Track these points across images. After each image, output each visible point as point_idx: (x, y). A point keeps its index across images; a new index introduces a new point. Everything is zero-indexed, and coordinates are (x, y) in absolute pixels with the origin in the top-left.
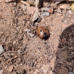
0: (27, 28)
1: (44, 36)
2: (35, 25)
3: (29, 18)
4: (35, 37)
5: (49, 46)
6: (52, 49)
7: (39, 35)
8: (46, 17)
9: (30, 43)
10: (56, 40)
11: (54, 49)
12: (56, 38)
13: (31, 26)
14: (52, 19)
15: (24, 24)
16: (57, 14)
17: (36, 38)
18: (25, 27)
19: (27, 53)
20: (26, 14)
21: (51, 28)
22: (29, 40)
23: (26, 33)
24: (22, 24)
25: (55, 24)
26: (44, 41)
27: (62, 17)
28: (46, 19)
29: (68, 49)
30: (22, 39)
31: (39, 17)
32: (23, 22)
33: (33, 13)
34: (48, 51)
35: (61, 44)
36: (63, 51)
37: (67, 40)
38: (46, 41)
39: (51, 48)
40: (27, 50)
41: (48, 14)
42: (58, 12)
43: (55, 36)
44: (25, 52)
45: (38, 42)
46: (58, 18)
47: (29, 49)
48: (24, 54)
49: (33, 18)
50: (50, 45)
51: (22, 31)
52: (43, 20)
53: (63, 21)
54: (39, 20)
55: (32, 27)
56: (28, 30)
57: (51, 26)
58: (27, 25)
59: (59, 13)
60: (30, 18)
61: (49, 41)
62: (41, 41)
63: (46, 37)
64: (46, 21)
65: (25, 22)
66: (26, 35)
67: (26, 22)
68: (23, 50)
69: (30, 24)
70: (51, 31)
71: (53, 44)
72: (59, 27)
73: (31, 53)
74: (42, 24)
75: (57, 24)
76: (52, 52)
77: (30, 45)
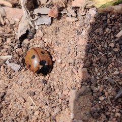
0: (6, 54)
1: (41, 67)
2: (22, 45)
3: (10, 33)
4: (23, 70)
5: (52, 87)
6: (60, 93)
8: (44, 27)
9: (14, 83)
10: (67, 73)
11: (64, 93)
12: (66, 68)
13: (15, 48)
14: (57, 29)
16: (67, 18)
17: (25, 72)
18: (2, 51)
19: (7, 105)
20: (5, 24)
21: (55, 50)
22: (10, 78)
23: (5, 64)
25: (63, 40)
26: (41, 77)
27: (78, 25)
28: (46, 30)
29: (92, 91)
31: (31, 27)
34: (52, 98)
35: (78, 81)
36: (82, 95)
38: (47, 77)
39: (57, 90)
40: (7, 98)
41: (47, 20)
42: (68, 14)
43: (63, 65)
44: (3, 103)
45: (28, 80)
46: (68, 28)
47: (11, 96)
48: (2, 108)
49: (19, 31)
50: (55, 84)
52: (39, 34)
53: (79, 33)
54: (30, 34)
55: (17, 50)
56: (9, 56)
57: (56, 45)
58: (6, 47)
59: (71, 16)
60: (13, 32)
61: (51, 77)
62: (36, 78)
63: (45, 69)
64: (46, 35)
66: (4, 67)
67: (4, 40)
69: (13, 45)
70: (55, 55)
71: (61, 83)
72: (72, 45)
73: (15, 105)
74: (37, 41)
75: (67, 41)
76: (60, 100)
77: (13, 89)
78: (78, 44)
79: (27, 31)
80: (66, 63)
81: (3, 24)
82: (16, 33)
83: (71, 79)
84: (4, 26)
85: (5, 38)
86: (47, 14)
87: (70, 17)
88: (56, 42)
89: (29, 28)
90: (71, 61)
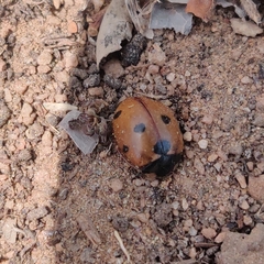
0: (61, 97)
2: (106, 78)
3: (75, 35)
4: (103, 154)
5: (176, 213)
6: (193, 232)
7: (125, 149)
8: (171, 37)
9: (75, 186)
10: (219, 178)
11: (204, 231)
12: (218, 166)
13: (86, 83)
14: (205, 52)
15: (47, 69)
16: (235, 23)
18: (49, 87)
20: (62, 6)
21: (195, 109)
25: (220, 88)
27: (262, 48)
28: (173, 46)
30: (33, 156)
31: (134, 32)
32: (44, 60)
33: (98, 2)
34: (172, 243)
35: (245, 206)
36: (254, 250)
38: (164, 185)
42: (238, 11)
43: (212, 158)
44: (42, 236)
47: (64, 222)
48: (35, 246)
49: (101, 37)
50: (185, 206)
51: (34, 110)
52: (156, 55)
55: (92, 91)
57: (197, 96)
58: (62, 77)
59: (247, 18)
64: (172, 63)
65: (54, 58)
66: (53, 135)
67: (58, 55)
68: (34, 223)
69: (82, 74)
70: (193, 123)
71: (200, 204)
72: (241, 104)
74: (148, 75)
75: (230, 91)
76: (193, 250)
77: (73, 202)
78: (258, 104)
79: (124, 43)
80: (221, 154)
81: (57, 7)
82: (91, 40)
83: (226, 196)
84: (59, 10)
85: (61, 51)
87: (244, 19)
88: (199, 89)
89: (129, 34)
90: (236, 148)
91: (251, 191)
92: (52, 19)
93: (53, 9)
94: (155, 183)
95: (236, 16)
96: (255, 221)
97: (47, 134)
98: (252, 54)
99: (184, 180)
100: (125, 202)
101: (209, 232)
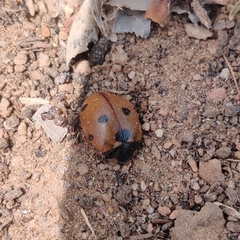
0: (34, 93)
1: (117, 144)
5: (135, 194)
6: (151, 210)
8: (132, 40)
9: (47, 169)
10: (173, 163)
11: (160, 209)
12: (172, 152)
13: (57, 81)
14: (162, 53)
15: (22, 68)
16: (188, 27)
17: (77, 147)
18: (25, 84)
19: (25, 220)
20: (37, 13)
21: (152, 102)
22: (39, 155)
23: (30, 118)
24: (10, 70)
25: (175, 84)
28: (134, 48)
29: (226, 216)
30: (10, 145)
31: (100, 35)
32: (20, 60)
33: (68, 10)
34: (131, 220)
35: (196, 187)
36: (203, 225)
37: (224, 171)
38: (125, 169)
39: (146, 202)
42: (191, 17)
43: (168, 145)
44: (17, 214)
47: (37, 201)
48: (12, 223)
49: (71, 39)
50: (144, 187)
51: (11, 104)
52: (119, 56)
53: (213, 72)
54: (97, 54)
56: (40, 101)
57: (155, 91)
58: (36, 75)
59: (199, 24)
60: (56, 38)
61: (136, 168)
64: (133, 62)
65: (29, 59)
66: (27, 125)
67: (32, 56)
68: (11, 203)
70: (151, 115)
71: (156, 185)
72: (193, 98)
73: (46, 224)
74: (112, 73)
75: (183, 86)
76: (150, 225)
77: (44, 184)
78: (208, 98)
79: (91, 45)
80: (174, 141)
81: (32, 14)
82: (62, 43)
83: (179, 178)
84: (34, 17)
85: (35, 53)
86: (144, 12)
87: (196, 24)
88: (157, 85)
89: (96, 38)
90: (188, 136)
91: (202, 174)
92: (27, 25)
93: (28, 16)
94: (117, 168)
95: (190, 22)
96: (205, 200)
97: (23, 125)
98: (203, 54)
99: (143, 164)
100: (91, 183)
101: (164, 210)
